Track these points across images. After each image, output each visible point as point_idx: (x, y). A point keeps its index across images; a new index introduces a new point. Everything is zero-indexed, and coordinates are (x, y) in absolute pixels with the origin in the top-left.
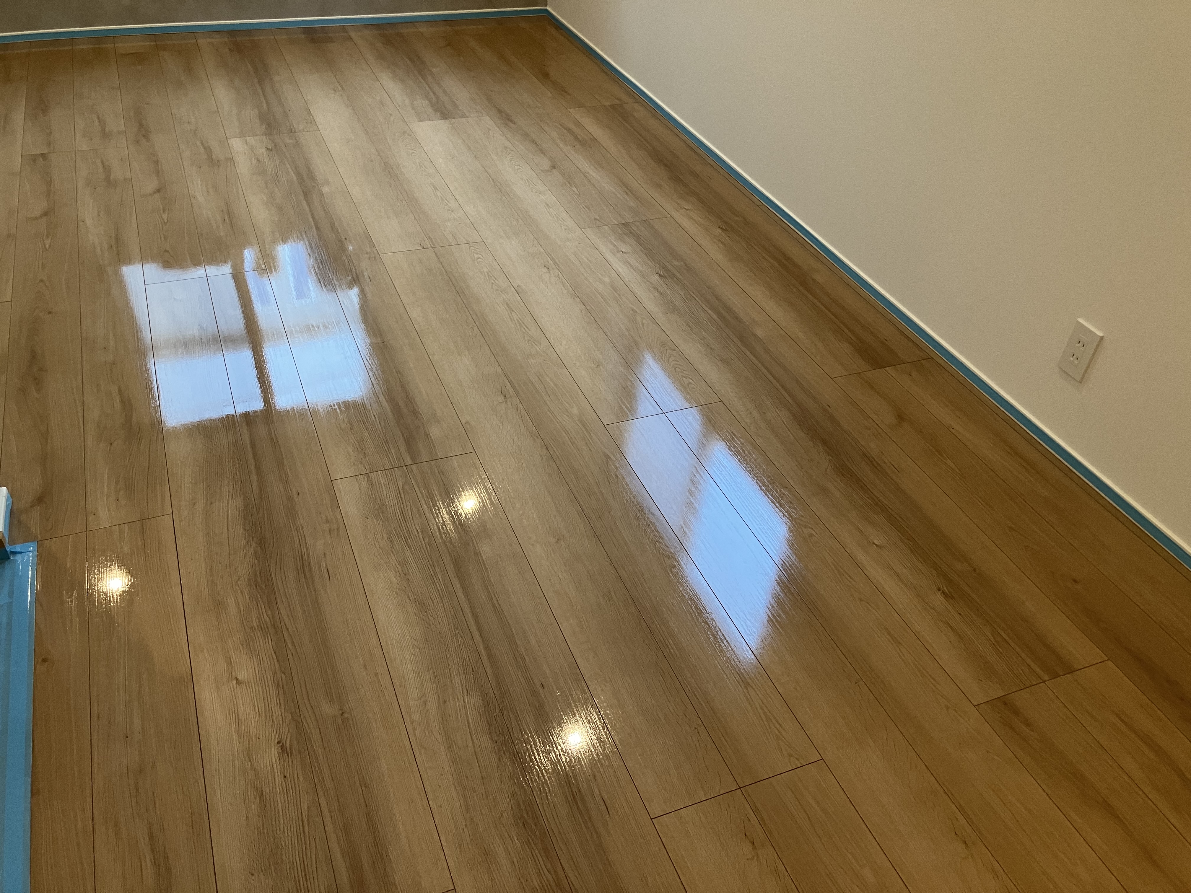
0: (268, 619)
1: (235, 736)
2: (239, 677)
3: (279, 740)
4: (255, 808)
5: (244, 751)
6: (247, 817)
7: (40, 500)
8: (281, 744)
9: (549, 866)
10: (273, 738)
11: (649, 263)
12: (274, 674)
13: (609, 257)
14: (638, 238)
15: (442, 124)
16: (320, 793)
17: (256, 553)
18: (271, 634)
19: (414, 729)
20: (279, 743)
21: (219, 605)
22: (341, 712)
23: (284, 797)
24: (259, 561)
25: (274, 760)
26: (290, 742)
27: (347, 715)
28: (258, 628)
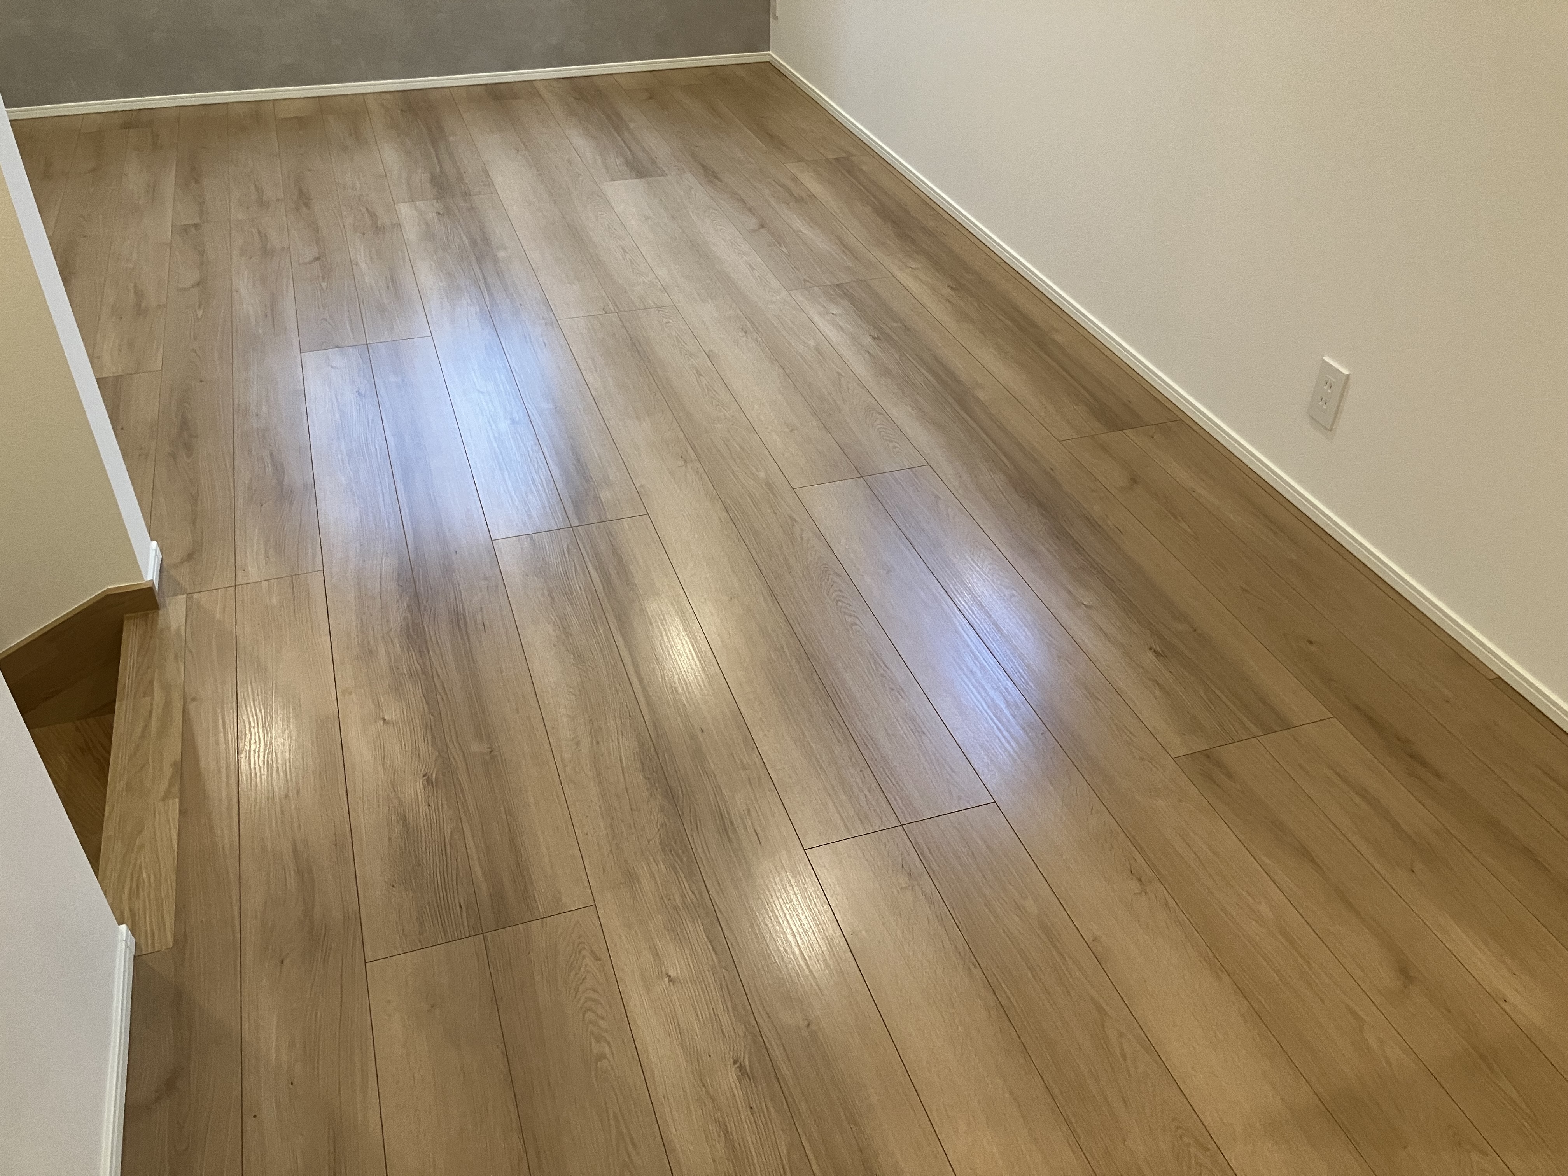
0: (419, 667)
1: (380, 768)
2: (386, 718)
3: (425, 773)
4: (398, 832)
5: (389, 784)
6: (390, 839)
7: (190, 557)
8: (427, 777)
9: (694, 888)
10: (419, 772)
11: (863, 325)
12: (423, 716)
13: (817, 319)
14: (851, 299)
15: (638, 184)
16: (464, 819)
17: (409, 606)
18: (422, 680)
19: (565, 767)
20: (424, 776)
21: (369, 654)
22: (490, 750)
23: (428, 824)
24: (412, 614)
25: (419, 791)
26: (436, 775)
27: (495, 753)
28: (408, 673)
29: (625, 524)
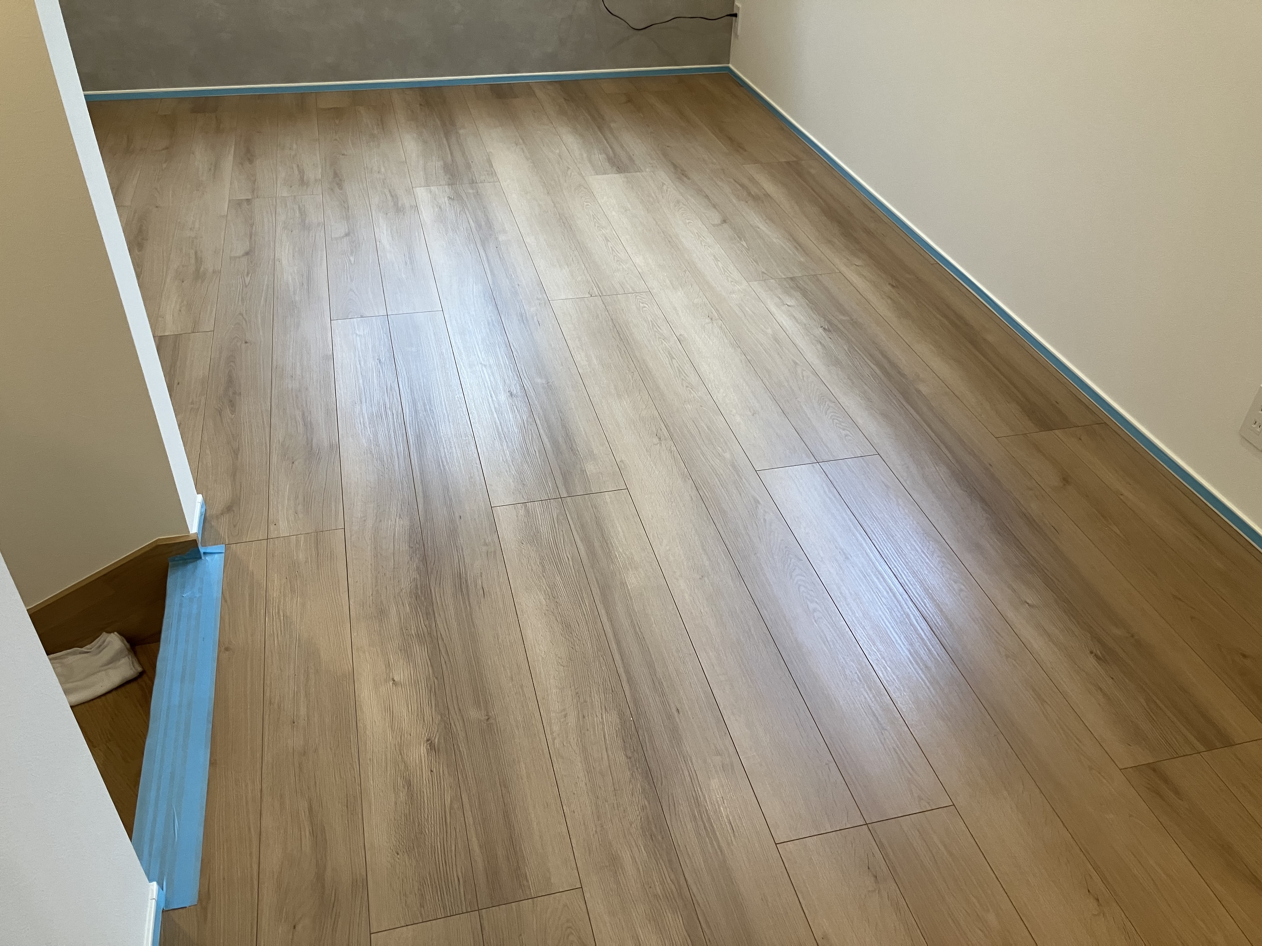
0: (425, 628)
1: (389, 731)
2: (395, 679)
3: (428, 738)
4: (403, 796)
5: (397, 746)
6: (396, 803)
7: (229, 509)
8: (430, 742)
9: (673, 876)
10: (423, 736)
11: (814, 316)
12: (428, 679)
13: (773, 309)
14: (804, 293)
15: (618, 179)
16: (463, 789)
17: (418, 568)
18: (427, 642)
19: (554, 739)
20: (428, 740)
21: (381, 613)
22: (487, 717)
23: (430, 789)
24: (420, 576)
25: (423, 755)
26: (438, 740)
27: (492, 721)
28: (416, 635)
29: (607, 497)
